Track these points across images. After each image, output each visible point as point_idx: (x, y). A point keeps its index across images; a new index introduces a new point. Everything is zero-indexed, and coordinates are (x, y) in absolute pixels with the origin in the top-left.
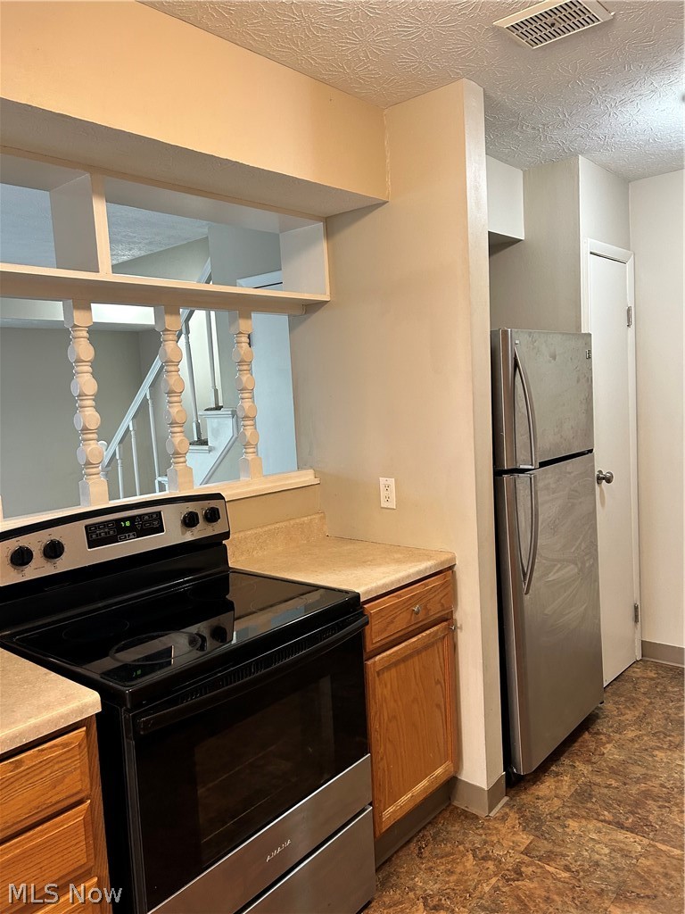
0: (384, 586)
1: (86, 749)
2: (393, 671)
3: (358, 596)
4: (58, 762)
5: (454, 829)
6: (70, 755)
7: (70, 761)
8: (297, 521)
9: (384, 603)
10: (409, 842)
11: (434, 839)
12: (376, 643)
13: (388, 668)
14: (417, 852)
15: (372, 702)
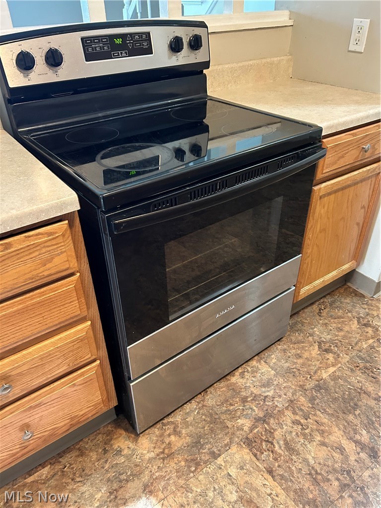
0: (344, 123)
1: (70, 238)
2: (332, 196)
3: (321, 130)
4: (44, 247)
5: (346, 301)
6: (54, 242)
7: (56, 246)
8: (269, 60)
9: (341, 139)
10: (312, 304)
11: (331, 305)
12: (325, 173)
13: (329, 194)
14: (318, 311)
15: (311, 218)
